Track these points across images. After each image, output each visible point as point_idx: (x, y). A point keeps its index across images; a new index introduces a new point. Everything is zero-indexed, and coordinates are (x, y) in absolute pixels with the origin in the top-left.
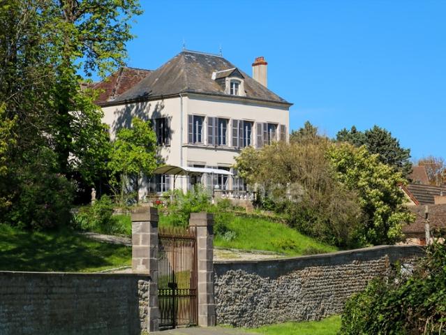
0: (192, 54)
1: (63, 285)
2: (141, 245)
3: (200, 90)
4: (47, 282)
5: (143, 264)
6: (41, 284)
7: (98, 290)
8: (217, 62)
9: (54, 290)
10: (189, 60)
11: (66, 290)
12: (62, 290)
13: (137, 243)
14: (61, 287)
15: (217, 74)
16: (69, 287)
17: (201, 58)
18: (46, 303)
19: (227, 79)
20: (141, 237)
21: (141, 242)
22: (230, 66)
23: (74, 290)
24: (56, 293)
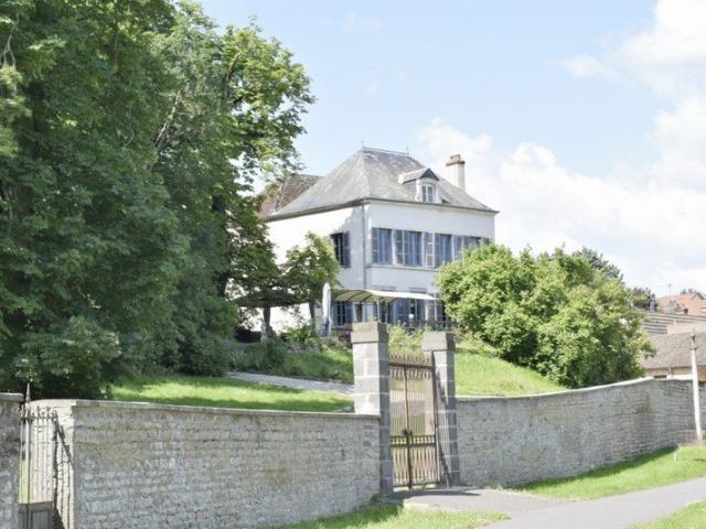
0: (373, 153)
1: (278, 428)
2: (366, 376)
3: (385, 197)
4: (258, 423)
5: (370, 401)
6: (250, 427)
7: (319, 436)
8: (404, 162)
9: (267, 436)
10: (369, 160)
11: (281, 436)
12: (276, 436)
13: (361, 373)
14: (275, 431)
15: (406, 177)
16: (285, 432)
17: (384, 157)
18: (258, 455)
19: (418, 182)
20: (366, 364)
21: (365, 371)
22: (419, 166)
23: (291, 435)
24: (270, 440)
